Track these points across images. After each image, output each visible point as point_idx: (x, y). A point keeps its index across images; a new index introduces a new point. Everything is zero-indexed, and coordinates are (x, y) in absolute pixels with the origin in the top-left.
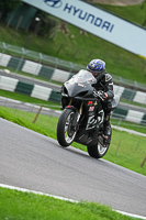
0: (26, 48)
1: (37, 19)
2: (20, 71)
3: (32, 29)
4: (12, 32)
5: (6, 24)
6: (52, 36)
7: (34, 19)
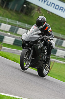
0: (19, 21)
1: (25, 6)
2: (16, 33)
3: (22, 11)
4: (12, 13)
5: (8, 9)
6: (32, 15)
7: (23, 6)
